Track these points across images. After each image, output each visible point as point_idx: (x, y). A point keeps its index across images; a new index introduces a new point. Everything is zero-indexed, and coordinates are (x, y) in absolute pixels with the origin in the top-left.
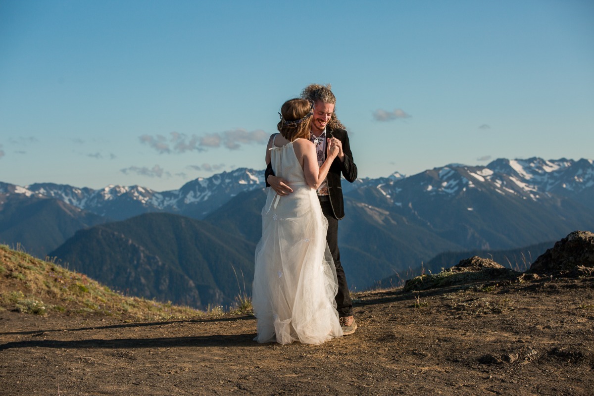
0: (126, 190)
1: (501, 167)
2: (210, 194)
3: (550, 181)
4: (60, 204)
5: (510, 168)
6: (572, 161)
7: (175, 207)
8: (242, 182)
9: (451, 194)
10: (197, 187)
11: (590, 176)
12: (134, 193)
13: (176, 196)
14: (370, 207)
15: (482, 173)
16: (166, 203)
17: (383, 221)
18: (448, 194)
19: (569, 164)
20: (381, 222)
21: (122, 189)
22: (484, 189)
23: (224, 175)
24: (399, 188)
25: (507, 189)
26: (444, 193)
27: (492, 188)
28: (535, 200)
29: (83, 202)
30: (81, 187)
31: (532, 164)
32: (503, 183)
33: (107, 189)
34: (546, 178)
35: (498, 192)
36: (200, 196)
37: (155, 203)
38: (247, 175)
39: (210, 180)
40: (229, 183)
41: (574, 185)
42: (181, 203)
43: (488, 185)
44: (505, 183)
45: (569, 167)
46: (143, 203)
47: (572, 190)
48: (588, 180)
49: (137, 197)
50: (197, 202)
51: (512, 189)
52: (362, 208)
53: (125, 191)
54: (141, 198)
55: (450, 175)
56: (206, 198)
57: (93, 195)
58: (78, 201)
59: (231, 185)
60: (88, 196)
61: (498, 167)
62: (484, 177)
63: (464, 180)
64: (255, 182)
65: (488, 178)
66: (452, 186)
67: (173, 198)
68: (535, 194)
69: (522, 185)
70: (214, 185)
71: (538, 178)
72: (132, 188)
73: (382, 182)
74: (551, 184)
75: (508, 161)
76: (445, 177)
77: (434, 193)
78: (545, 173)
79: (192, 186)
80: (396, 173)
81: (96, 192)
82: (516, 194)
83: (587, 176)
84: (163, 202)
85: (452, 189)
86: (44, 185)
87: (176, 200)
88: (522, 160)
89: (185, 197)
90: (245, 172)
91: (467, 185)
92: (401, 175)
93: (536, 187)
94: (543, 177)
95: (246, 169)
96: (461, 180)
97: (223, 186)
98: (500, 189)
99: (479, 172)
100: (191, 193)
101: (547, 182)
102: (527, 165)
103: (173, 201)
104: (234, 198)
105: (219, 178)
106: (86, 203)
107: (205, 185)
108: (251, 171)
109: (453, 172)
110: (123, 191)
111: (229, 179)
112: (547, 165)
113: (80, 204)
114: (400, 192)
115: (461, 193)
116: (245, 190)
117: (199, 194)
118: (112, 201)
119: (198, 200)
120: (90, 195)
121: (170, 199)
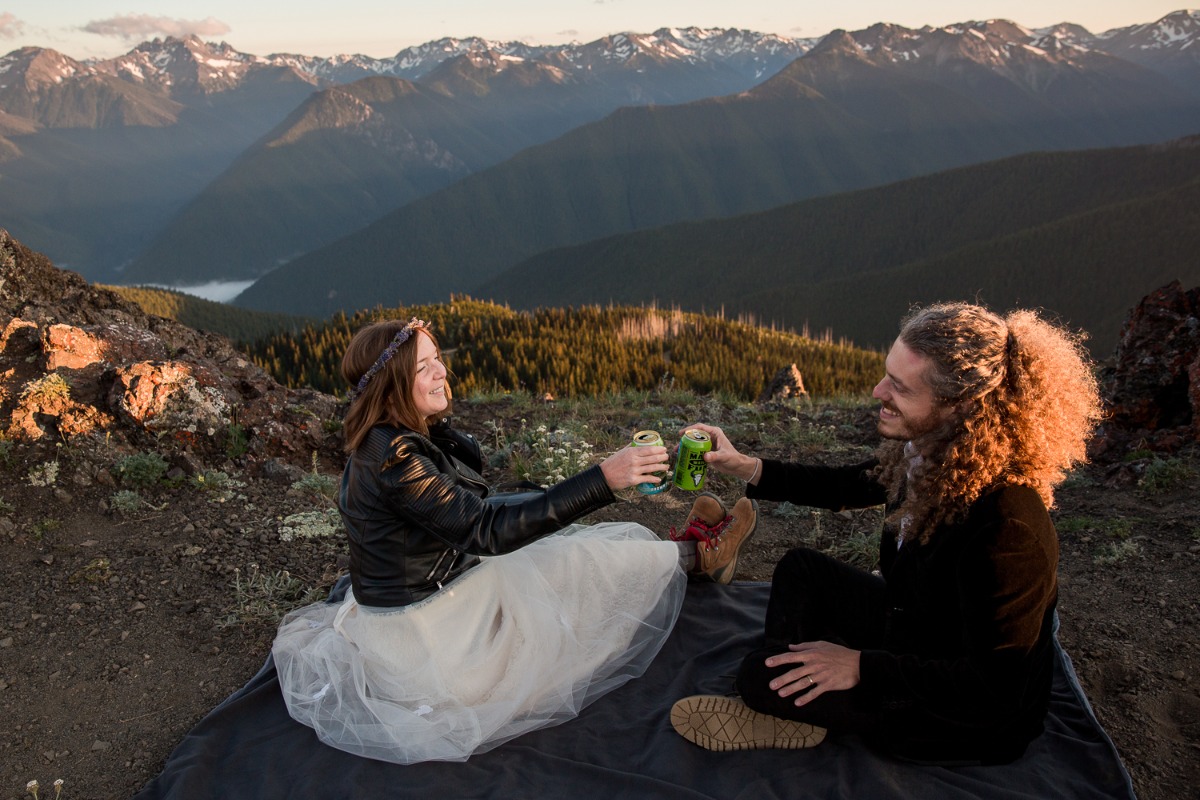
1: (663, 34)
2: (420, 60)
3: (705, 47)
4: (296, 71)
5: (671, 35)
6: (723, 30)
7: (392, 72)
8: (448, 49)
9: (623, 58)
10: (410, 55)
11: (738, 43)
12: (357, 60)
13: (393, 63)
14: (557, 69)
15: (649, 39)
16: (384, 69)
17: (567, 81)
18: (620, 58)
19: (721, 32)
22: (651, 54)
23: (432, 43)
24: (579, 53)
25: (669, 54)
26: (617, 57)
27: (657, 53)
28: (692, 63)
29: (315, 69)
30: (312, 56)
31: (690, 33)
32: (665, 49)
33: (334, 58)
34: (701, 45)
35: (662, 57)
36: (412, 62)
37: (375, 68)
38: (452, 43)
39: (420, 48)
40: (436, 50)
41: (724, 51)
42: (397, 68)
43: (654, 50)
44: (667, 49)
45: (720, 35)
47: (723, 55)
48: (736, 46)
49: (360, 64)
50: (411, 67)
51: (674, 53)
52: (550, 71)
54: (363, 64)
55: (622, 41)
56: (418, 64)
57: (322, 63)
58: (310, 68)
59: (438, 52)
60: (318, 64)
61: (661, 35)
62: (651, 43)
63: (635, 46)
64: (458, 49)
65: (654, 44)
66: (624, 51)
67: (390, 64)
68: (692, 58)
69: (681, 50)
70: (424, 52)
71: (694, 45)
72: (355, 56)
73: (564, 48)
74: (705, 50)
75: (669, 30)
76: (618, 44)
77: (609, 57)
78: (701, 40)
79: (405, 53)
80: (575, 41)
81: (325, 60)
82: (677, 57)
83: (735, 43)
84: (381, 68)
85: (624, 53)
86: (280, 55)
87: (393, 66)
88: (681, 29)
89: (400, 63)
90: (449, 41)
91: (637, 50)
92: (579, 43)
93: (693, 51)
94: (698, 44)
95: (450, 38)
96: (632, 46)
97: (432, 53)
98: (664, 53)
99: (646, 39)
100: (405, 60)
101: (702, 48)
102: (685, 33)
103: (391, 67)
104: (441, 63)
105: (427, 46)
106: (317, 70)
107: (416, 52)
108: (454, 39)
109: (625, 39)
110: (348, 59)
111: (436, 46)
112: (702, 33)
113: (312, 71)
114: (580, 56)
115: (632, 57)
116: (450, 56)
117: (411, 60)
118: (338, 67)
119: (411, 65)
120: (320, 63)
121: (388, 65)
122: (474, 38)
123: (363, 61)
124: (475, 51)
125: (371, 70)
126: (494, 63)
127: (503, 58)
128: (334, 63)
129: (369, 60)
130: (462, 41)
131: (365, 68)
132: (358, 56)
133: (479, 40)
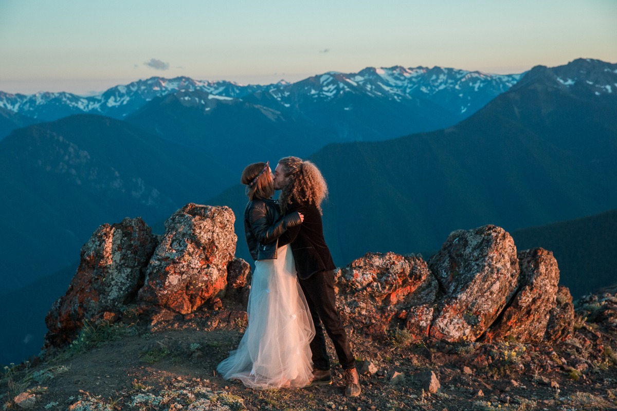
0: (55, 96)
2: (128, 99)
3: (409, 85)
5: (377, 74)
6: (427, 68)
7: (99, 110)
8: (156, 88)
9: (330, 97)
10: (117, 93)
11: (442, 80)
12: (62, 98)
13: (99, 101)
14: (265, 108)
15: (355, 79)
16: (90, 107)
17: (276, 119)
18: (327, 97)
19: (425, 71)
20: (274, 120)
21: (51, 95)
22: (357, 93)
23: (140, 83)
24: (287, 92)
25: (376, 92)
26: (325, 96)
27: (364, 92)
28: (398, 101)
29: (17, 106)
31: (395, 72)
32: (372, 87)
33: (38, 95)
34: (406, 83)
35: (368, 95)
36: (119, 101)
37: (81, 106)
38: (160, 83)
39: (128, 87)
40: (144, 90)
41: (429, 88)
42: (104, 106)
43: (360, 89)
44: (374, 87)
45: (425, 74)
46: (70, 107)
47: (428, 92)
48: (441, 84)
49: (65, 102)
50: (118, 106)
51: (380, 91)
52: (258, 109)
53: (53, 97)
54: (68, 102)
55: (329, 81)
56: (125, 103)
57: (25, 100)
58: (11, 105)
59: (146, 91)
60: (21, 101)
61: (367, 75)
62: (357, 82)
63: (341, 85)
64: (166, 89)
65: (361, 83)
66: (331, 90)
67: (96, 102)
68: (398, 95)
69: (387, 88)
70: (131, 91)
71: (399, 83)
72: (61, 94)
73: (272, 87)
74: (410, 88)
75: (375, 69)
76: (325, 83)
77: (316, 96)
78: (406, 78)
79: (112, 92)
80: (282, 80)
81: (28, 98)
82: (383, 95)
83: (439, 81)
84: (88, 106)
85: (331, 92)
87: (99, 104)
88: (386, 68)
89: (107, 101)
90: (158, 80)
91: (343, 89)
92: (286, 83)
93: (399, 90)
94: (404, 82)
95: (158, 78)
96: (338, 85)
97: (140, 92)
98: (371, 92)
99: (352, 79)
100: (112, 98)
101: (407, 86)
103: (97, 105)
104: (149, 101)
105: (135, 85)
106: (19, 107)
107: (123, 91)
108: (163, 79)
109: (331, 78)
111: (144, 86)
112: (407, 72)
113: (14, 108)
114: (288, 95)
115: (339, 96)
116: (158, 95)
117: (118, 99)
118: (43, 105)
119: (118, 104)
120: (23, 100)
121: (94, 103)
122: (182, 77)
123: (68, 98)
124: (183, 91)
125: (77, 108)
126: (203, 102)
127: (211, 97)
128: (39, 101)
129: (75, 98)
130: (171, 81)
131: (71, 106)
132: (64, 93)
133: (188, 79)
